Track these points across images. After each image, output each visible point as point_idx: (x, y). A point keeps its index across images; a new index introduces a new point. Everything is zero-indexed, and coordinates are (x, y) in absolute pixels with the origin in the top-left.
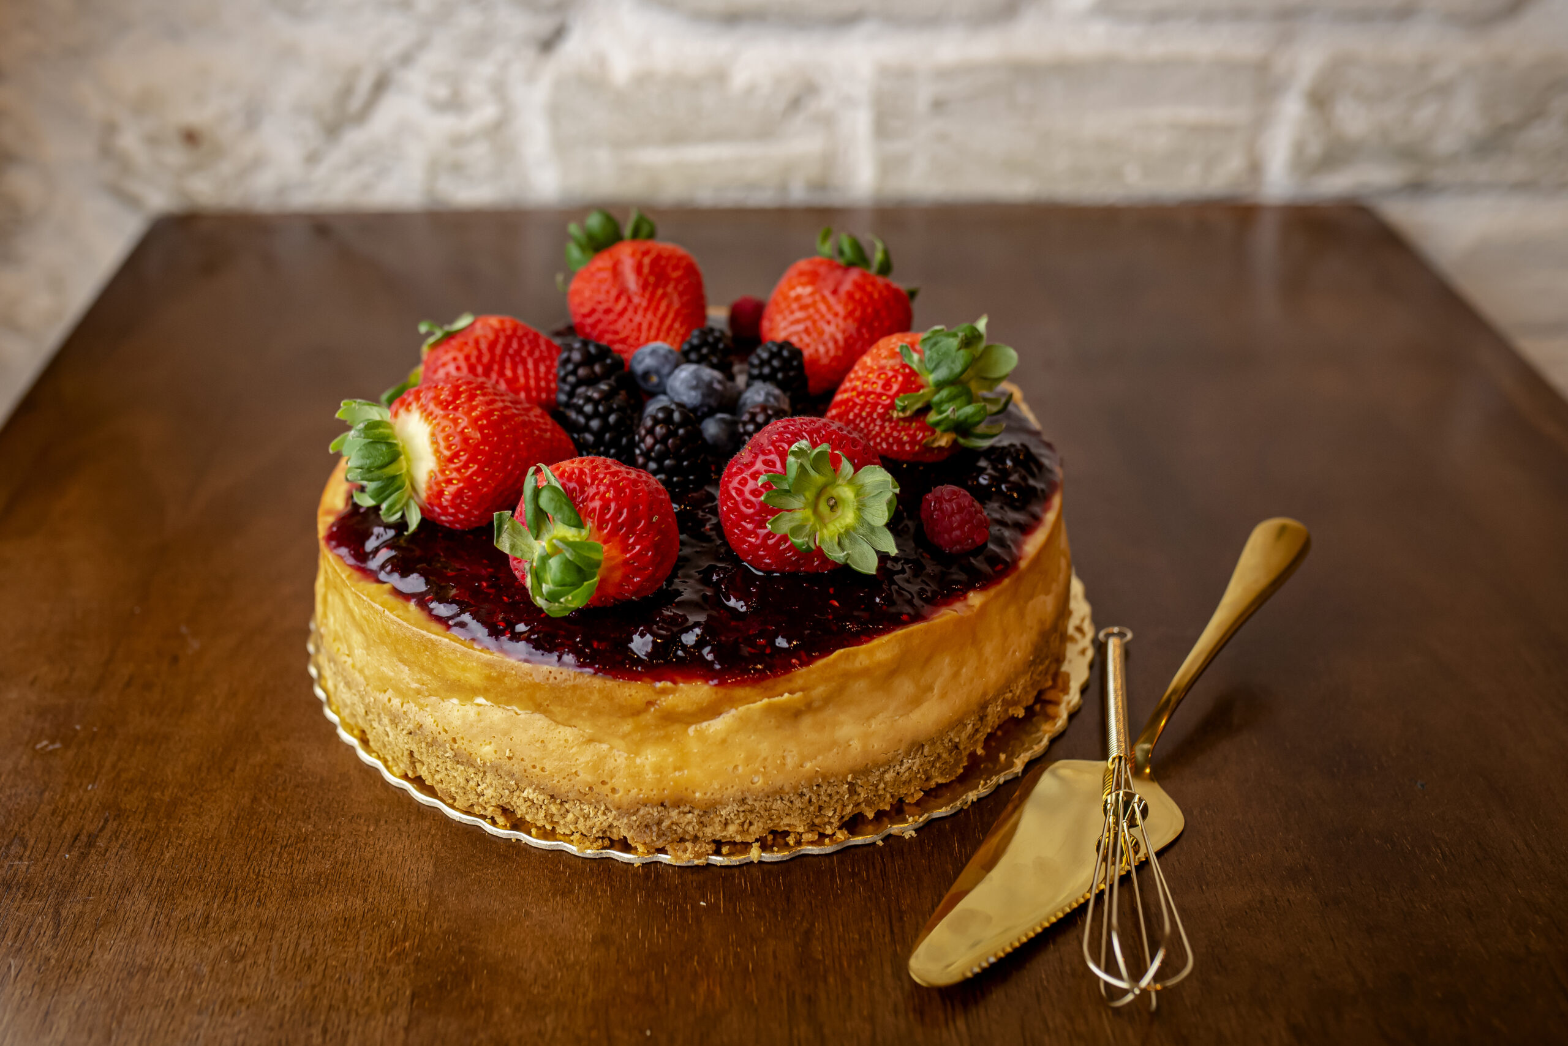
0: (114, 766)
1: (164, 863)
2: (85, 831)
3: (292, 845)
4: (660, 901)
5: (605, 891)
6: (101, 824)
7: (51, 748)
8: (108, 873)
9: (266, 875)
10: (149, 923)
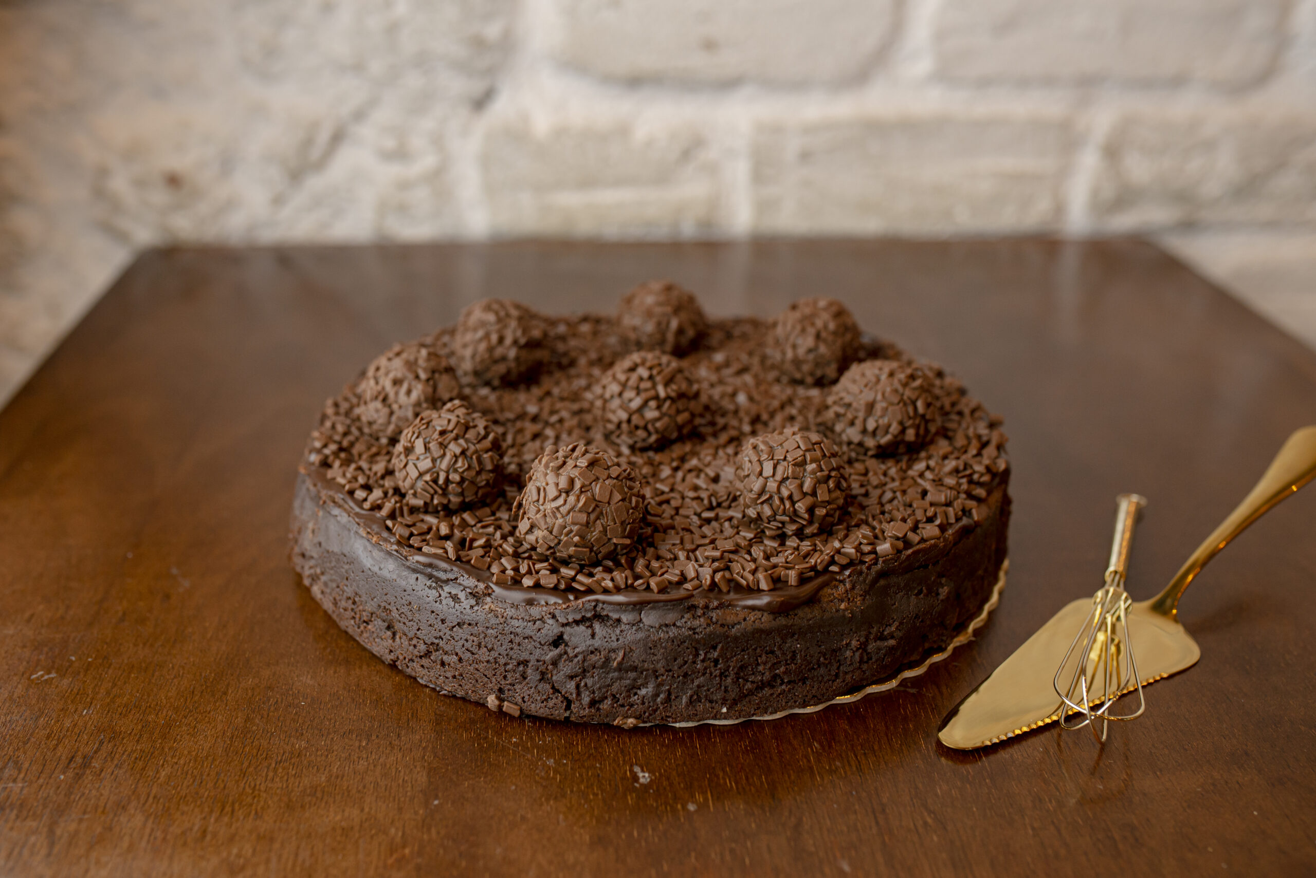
0: (108, 693)
1: (159, 781)
2: (80, 753)
3: (286, 761)
4: (651, 802)
5: (596, 795)
6: (96, 746)
7: (46, 677)
8: (103, 792)
9: (263, 789)
10: (146, 838)
